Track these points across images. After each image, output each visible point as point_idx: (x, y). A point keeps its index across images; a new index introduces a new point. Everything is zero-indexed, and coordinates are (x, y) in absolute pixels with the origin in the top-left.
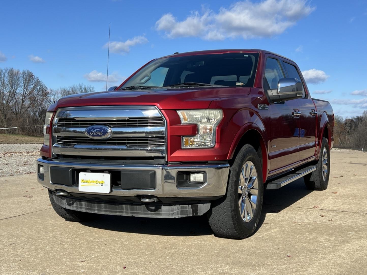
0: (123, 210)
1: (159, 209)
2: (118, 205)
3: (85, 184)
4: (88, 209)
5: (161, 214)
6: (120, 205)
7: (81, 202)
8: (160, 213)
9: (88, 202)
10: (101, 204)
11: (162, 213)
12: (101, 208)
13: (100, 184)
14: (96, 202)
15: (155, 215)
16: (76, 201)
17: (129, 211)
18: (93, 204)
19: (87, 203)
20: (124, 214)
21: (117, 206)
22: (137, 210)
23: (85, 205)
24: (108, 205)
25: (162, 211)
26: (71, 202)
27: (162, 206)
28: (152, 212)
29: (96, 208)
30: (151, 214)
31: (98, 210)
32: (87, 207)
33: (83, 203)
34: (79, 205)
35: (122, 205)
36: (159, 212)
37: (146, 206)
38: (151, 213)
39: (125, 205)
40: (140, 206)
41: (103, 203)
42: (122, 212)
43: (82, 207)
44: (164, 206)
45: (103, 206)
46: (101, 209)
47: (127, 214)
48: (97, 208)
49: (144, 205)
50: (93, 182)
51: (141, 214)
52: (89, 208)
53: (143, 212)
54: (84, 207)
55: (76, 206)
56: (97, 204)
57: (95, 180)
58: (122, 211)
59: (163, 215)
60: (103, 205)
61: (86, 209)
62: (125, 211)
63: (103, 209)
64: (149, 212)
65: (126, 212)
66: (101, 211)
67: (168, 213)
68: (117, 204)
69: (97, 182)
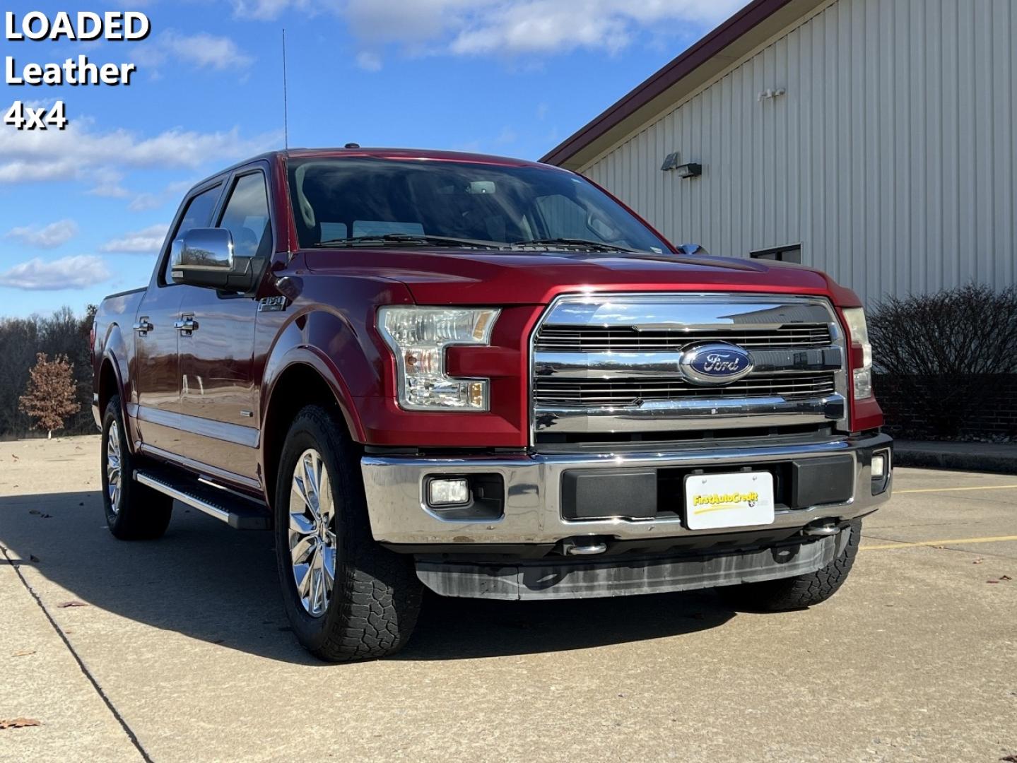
0: (720, 571)
1: (796, 555)
2: (709, 560)
3: (705, 507)
4: (617, 587)
5: (798, 565)
6: (714, 560)
7: (593, 568)
8: (797, 563)
9: (618, 567)
10: (663, 566)
11: (801, 562)
12: (660, 576)
13: (747, 502)
14: (646, 563)
15: (789, 570)
16: (571, 571)
17: (733, 571)
18: (636, 570)
19: (613, 571)
20: (722, 582)
21: (706, 563)
22: (751, 566)
23: (608, 578)
24: (681, 566)
25: (801, 557)
26: (551, 577)
27: (801, 546)
28: (782, 563)
29: (646, 580)
30: (781, 570)
31: (651, 585)
32: (616, 582)
33: (602, 573)
34: (585, 581)
35: (719, 559)
36: (795, 561)
37: (772, 552)
38: (782, 567)
39: (727, 556)
40: (759, 554)
41: (670, 560)
42: (716, 577)
43: (596, 584)
44: (804, 544)
45: (667, 569)
46: (663, 579)
47: (727, 580)
48: (648, 578)
49: (769, 549)
50: (728, 499)
51: (761, 572)
52: (622, 582)
53: (764, 568)
54: (601, 583)
55: (570, 585)
56: (650, 567)
57: (731, 494)
58: (717, 573)
59: (803, 567)
60: (668, 566)
61: (610, 587)
62: (722, 573)
63: (667, 579)
64: (778, 565)
65: (727, 576)
66: (661, 583)
67: (808, 560)
68: (706, 557)
69: (736, 499)
